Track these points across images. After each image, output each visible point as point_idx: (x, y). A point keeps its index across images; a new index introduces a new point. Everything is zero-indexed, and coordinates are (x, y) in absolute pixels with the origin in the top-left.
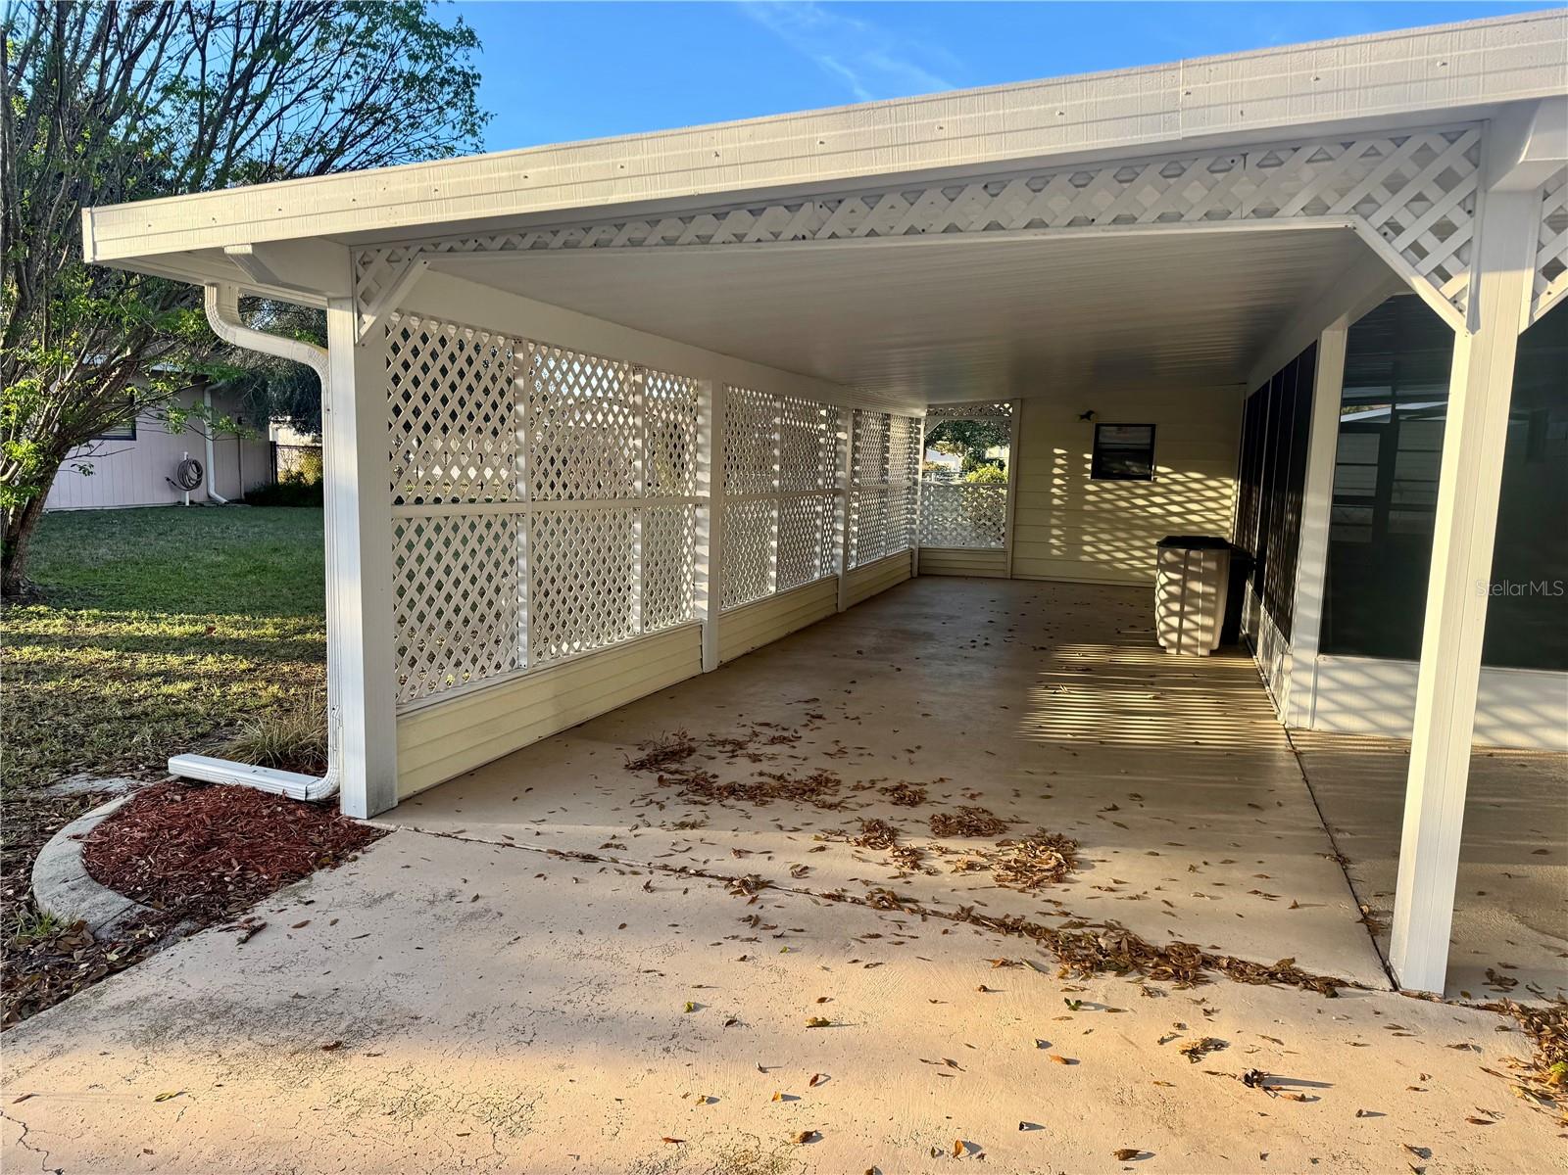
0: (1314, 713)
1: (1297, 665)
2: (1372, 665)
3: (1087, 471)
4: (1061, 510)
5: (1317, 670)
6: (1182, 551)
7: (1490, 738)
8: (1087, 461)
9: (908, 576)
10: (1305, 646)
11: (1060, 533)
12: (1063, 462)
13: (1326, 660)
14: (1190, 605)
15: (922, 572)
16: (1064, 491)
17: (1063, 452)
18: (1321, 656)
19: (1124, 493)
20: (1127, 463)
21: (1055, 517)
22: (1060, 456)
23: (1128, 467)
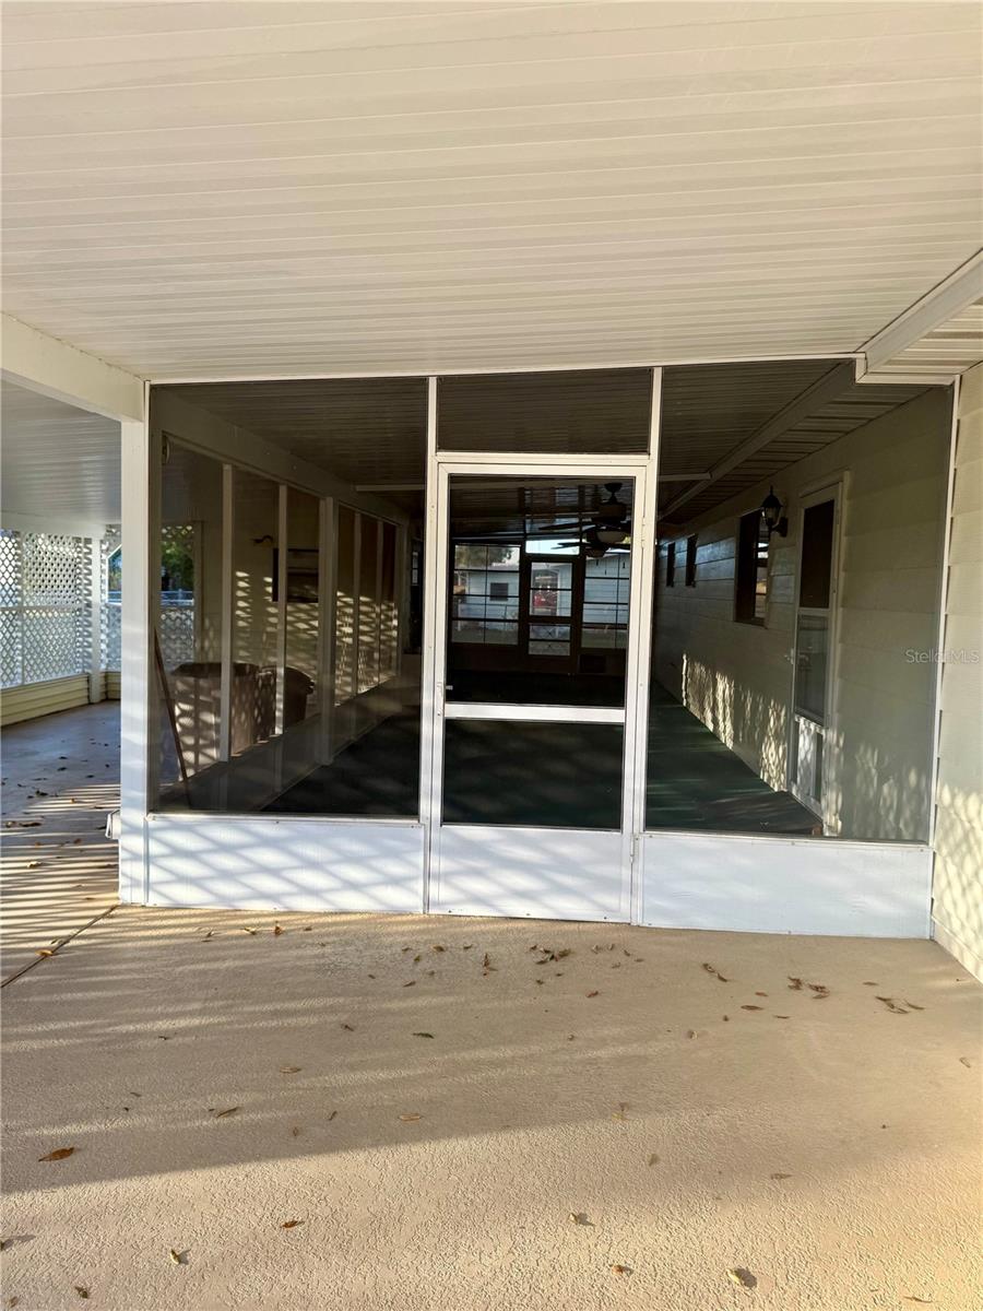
0: (148, 886)
1: (126, 828)
2: (202, 824)
3: (268, 594)
4: (245, 632)
5: (147, 833)
6: (191, 680)
7: (328, 902)
8: (268, 584)
9: (85, 701)
10: (133, 804)
11: (247, 654)
12: (246, 585)
13: (154, 821)
14: (205, 738)
15: (110, 697)
16: (248, 613)
17: (245, 575)
18: (151, 815)
19: (303, 616)
20: (307, 587)
21: (242, 639)
22: (242, 579)
23: (307, 590)
